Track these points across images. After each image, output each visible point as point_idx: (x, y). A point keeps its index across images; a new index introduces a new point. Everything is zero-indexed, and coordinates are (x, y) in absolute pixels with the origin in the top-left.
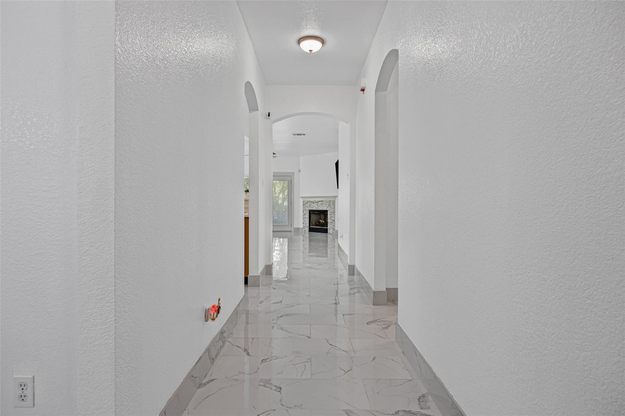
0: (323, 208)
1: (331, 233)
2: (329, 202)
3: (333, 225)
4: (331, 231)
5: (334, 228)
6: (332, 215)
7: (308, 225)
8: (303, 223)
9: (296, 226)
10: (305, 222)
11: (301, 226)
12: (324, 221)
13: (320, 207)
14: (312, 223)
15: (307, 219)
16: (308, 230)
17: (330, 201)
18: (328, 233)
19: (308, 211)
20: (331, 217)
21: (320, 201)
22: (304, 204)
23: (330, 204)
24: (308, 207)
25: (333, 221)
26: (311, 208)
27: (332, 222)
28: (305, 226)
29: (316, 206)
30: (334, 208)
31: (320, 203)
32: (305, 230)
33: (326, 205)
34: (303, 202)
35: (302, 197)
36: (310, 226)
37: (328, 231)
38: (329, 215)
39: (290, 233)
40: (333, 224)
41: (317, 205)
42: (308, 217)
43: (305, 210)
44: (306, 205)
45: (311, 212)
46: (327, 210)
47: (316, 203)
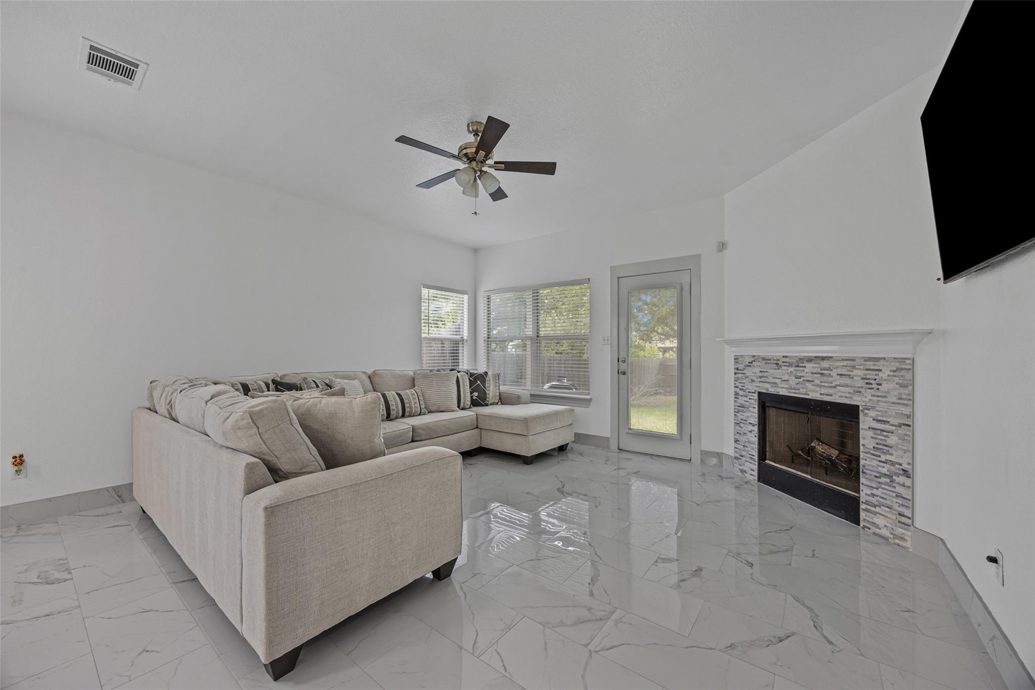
0: (831, 391)
2: (870, 364)
3: (900, 496)
4: (880, 521)
5: (908, 512)
6: (892, 440)
7: (755, 453)
8: (736, 441)
9: (708, 445)
10: (742, 439)
11: (729, 449)
12: (837, 453)
13: (809, 385)
14: (772, 446)
15: (751, 428)
16: (755, 474)
17: (877, 359)
18: (861, 523)
19: (757, 395)
20: (882, 447)
21: (810, 360)
22: (741, 366)
23: (871, 374)
24: (753, 381)
25: (897, 469)
26: (768, 386)
27: (889, 477)
28: (743, 453)
29: (793, 382)
30: (904, 400)
31: (809, 366)
32: (744, 468)
33: (846, 381)
34: (736, 359)
35: (732, 343)
36: (762, 456)
37: (863, 515)
38: (871, 433)
39: (685, 466)
40: (900, 490)
41: (797, 377)
42: (755, 420)
43: (741, 393)
44: (749, 372)
45: (767, 402)
46: (857, 407)
47: (790, 365)
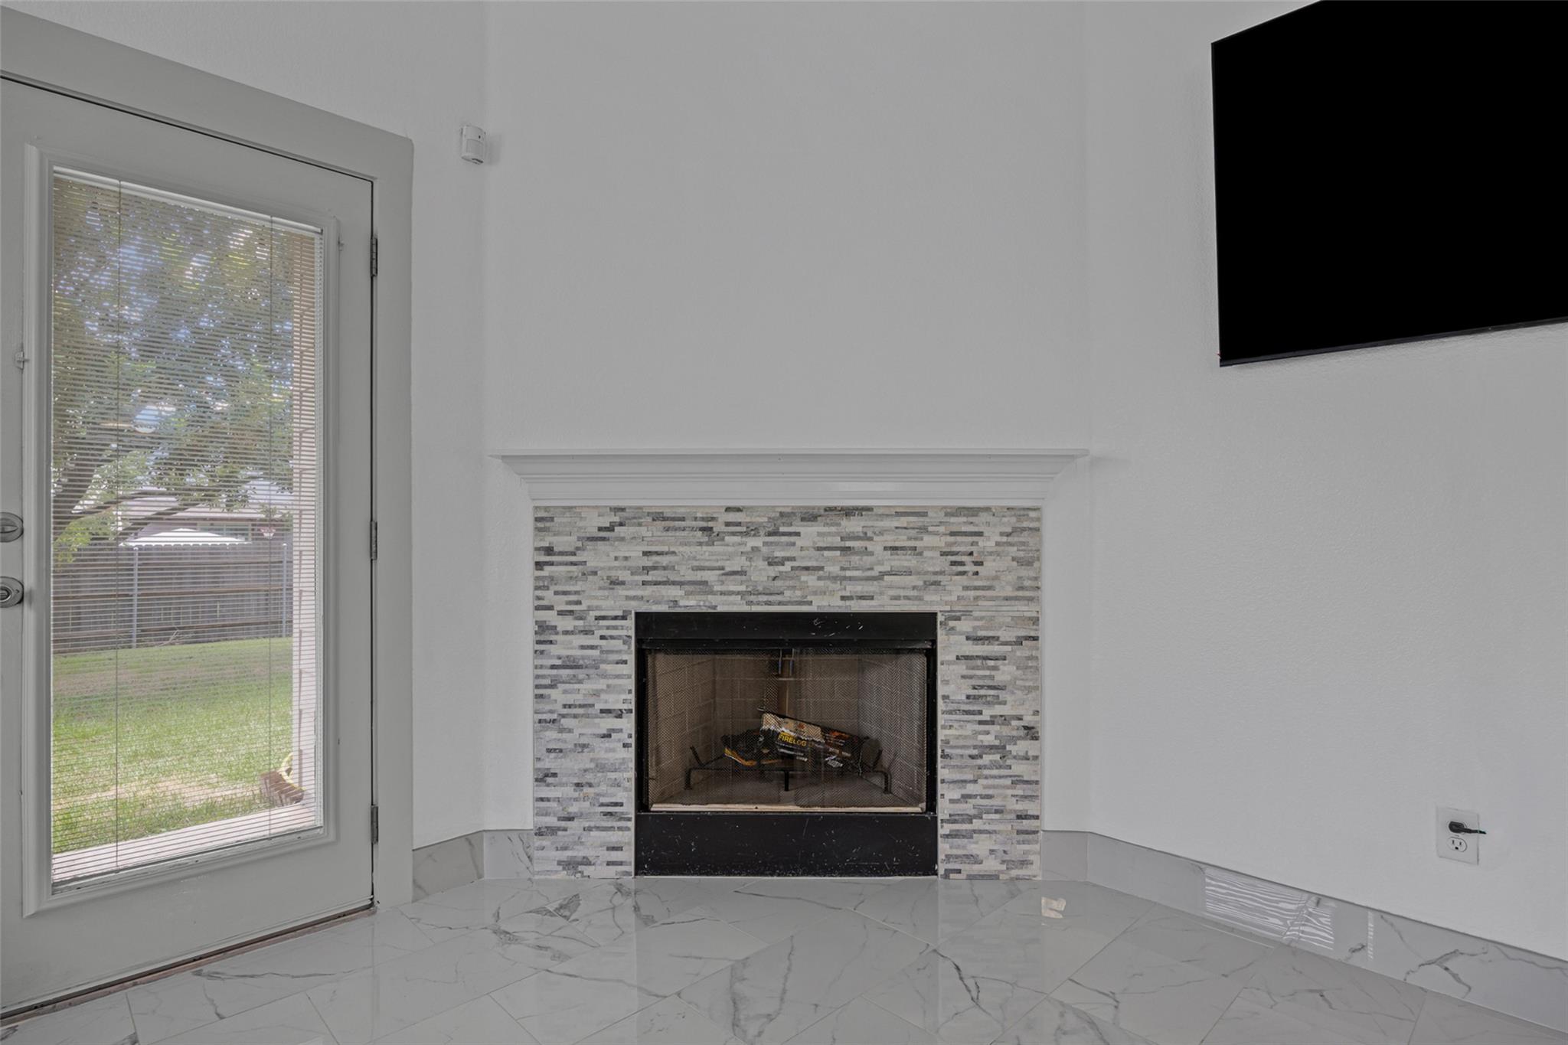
0: (869, 588)
1: (991, 865)
2: (958, 523)
3: (1018, 781)
4: (979, 847)
5: (1031, 808)
6: (1005, 673)
7: (625, 795)
8: (543, 777)
10: (570, 766)
11: (512, 812)
13: (810, 579)
15: (608, 723)
16: (628, 855)
17: (973, 511)
18: (941, 868)
19: (629, 627)
20: (984, 693)
21: (810, 516)
22: (562, 542)
23: (963, 544)
24: (615, 583)
25: (1013, 729)
26: (674, 592)
27: (1000, 749)
28: (574, 808)
29: (761, 574)
30: (1029, 591)
31: (810, 533)
32: (579, 853)
33: (906, 561)
34: (543, 521)
35: (524, 465)
36: (642, 803)
37: (944, 848)
38: (962, 668)
40: (1019, 768)
41: (772, 562)
42: (625, 697)
43: (565, 624)
44: (598, 558)
46: (933, 616)
47: (752, 531)
